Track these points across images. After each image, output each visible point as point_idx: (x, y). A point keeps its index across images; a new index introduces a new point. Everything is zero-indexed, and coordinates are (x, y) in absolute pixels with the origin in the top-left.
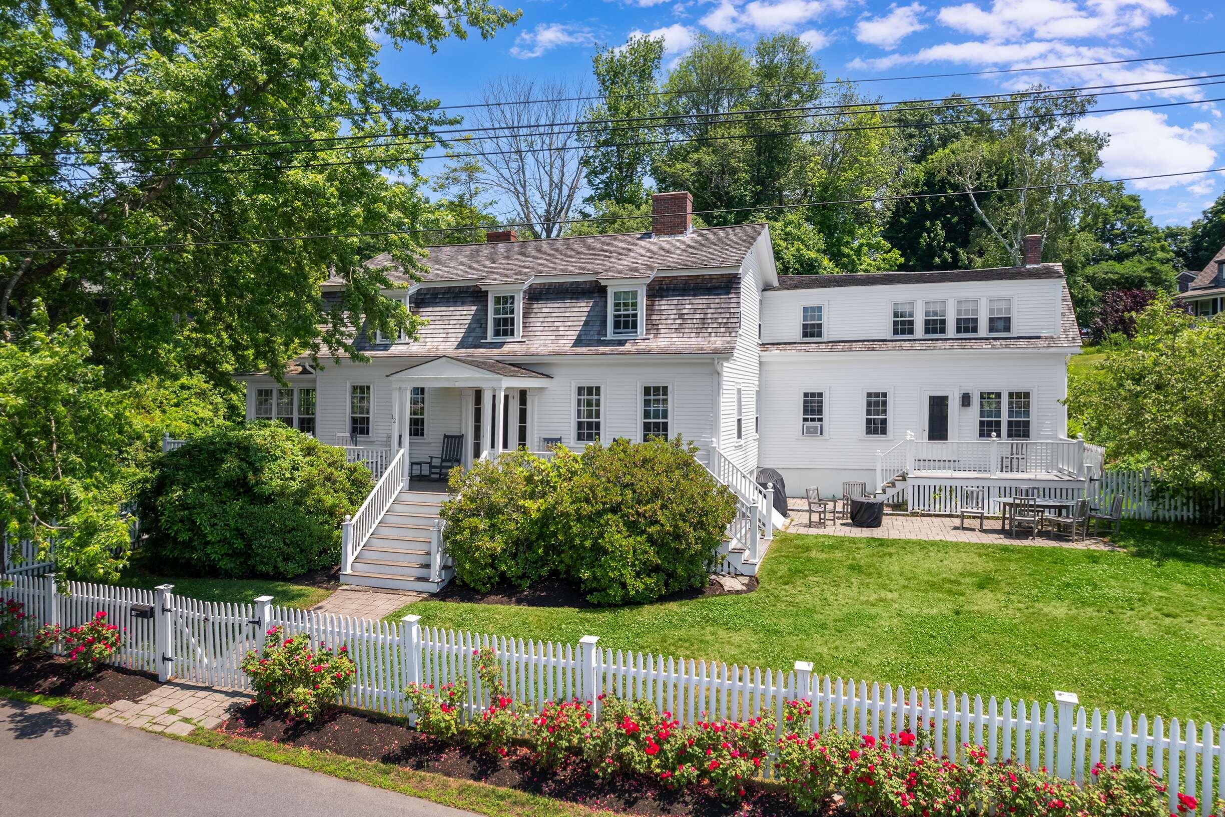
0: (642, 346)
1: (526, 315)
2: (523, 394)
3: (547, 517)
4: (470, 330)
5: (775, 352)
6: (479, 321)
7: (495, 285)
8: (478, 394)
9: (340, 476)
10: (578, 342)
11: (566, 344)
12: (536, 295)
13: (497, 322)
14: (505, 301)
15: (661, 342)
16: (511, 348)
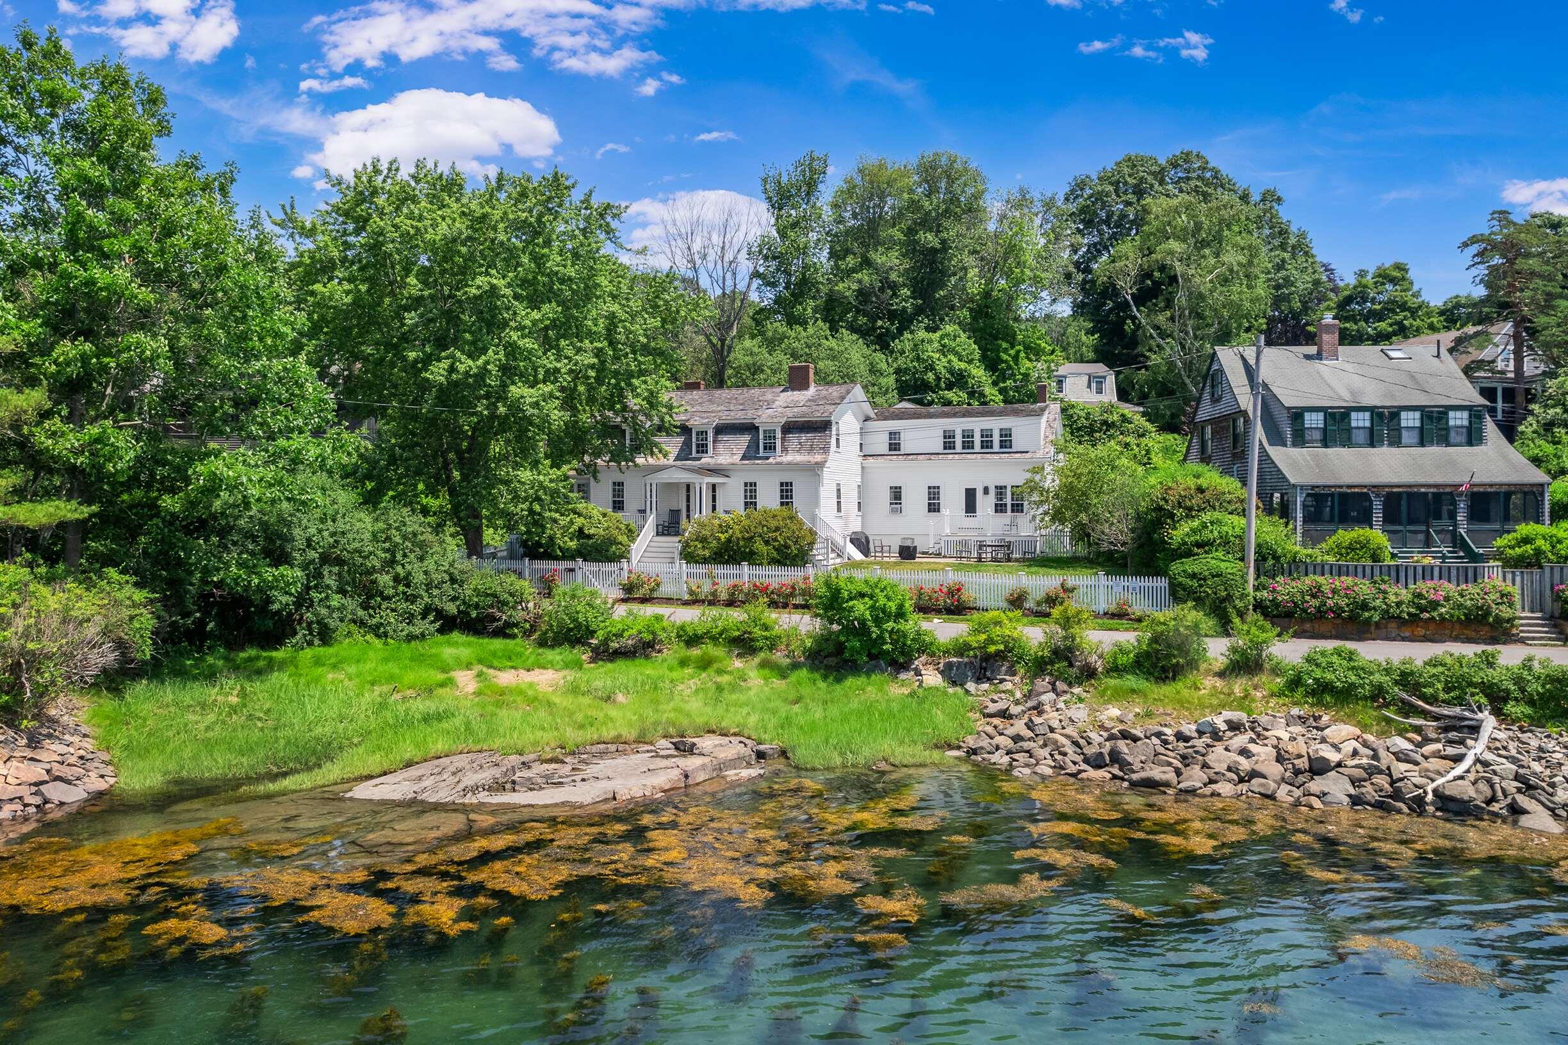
0: (779, 459)
1: (715, 442)
2: (714, 486)
3: (729, 540)
4: (682, 450)
5: (871, 460)
6: (687, 445)
7: (696, 422)
8: (688, 486)
9: (623, 527)
10: (744, 458)
11: (737, 458)
12: (721, 430)
13: (698, 446)
14: (702, 434)
15: (789, 458)
16: (706, 460)
